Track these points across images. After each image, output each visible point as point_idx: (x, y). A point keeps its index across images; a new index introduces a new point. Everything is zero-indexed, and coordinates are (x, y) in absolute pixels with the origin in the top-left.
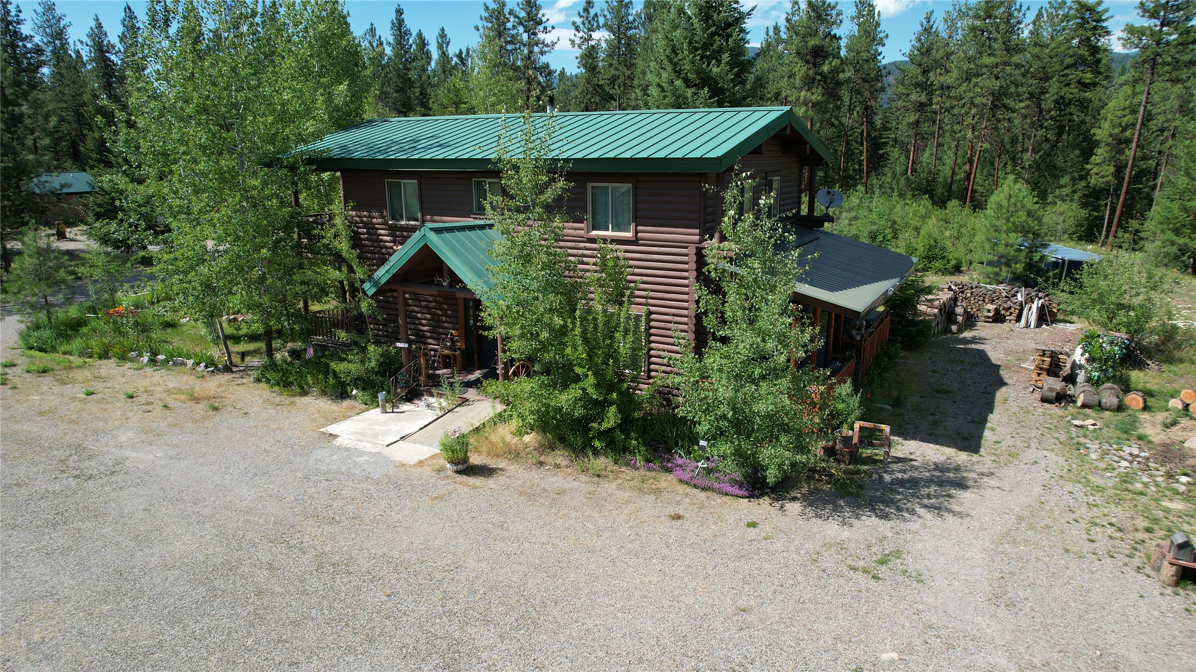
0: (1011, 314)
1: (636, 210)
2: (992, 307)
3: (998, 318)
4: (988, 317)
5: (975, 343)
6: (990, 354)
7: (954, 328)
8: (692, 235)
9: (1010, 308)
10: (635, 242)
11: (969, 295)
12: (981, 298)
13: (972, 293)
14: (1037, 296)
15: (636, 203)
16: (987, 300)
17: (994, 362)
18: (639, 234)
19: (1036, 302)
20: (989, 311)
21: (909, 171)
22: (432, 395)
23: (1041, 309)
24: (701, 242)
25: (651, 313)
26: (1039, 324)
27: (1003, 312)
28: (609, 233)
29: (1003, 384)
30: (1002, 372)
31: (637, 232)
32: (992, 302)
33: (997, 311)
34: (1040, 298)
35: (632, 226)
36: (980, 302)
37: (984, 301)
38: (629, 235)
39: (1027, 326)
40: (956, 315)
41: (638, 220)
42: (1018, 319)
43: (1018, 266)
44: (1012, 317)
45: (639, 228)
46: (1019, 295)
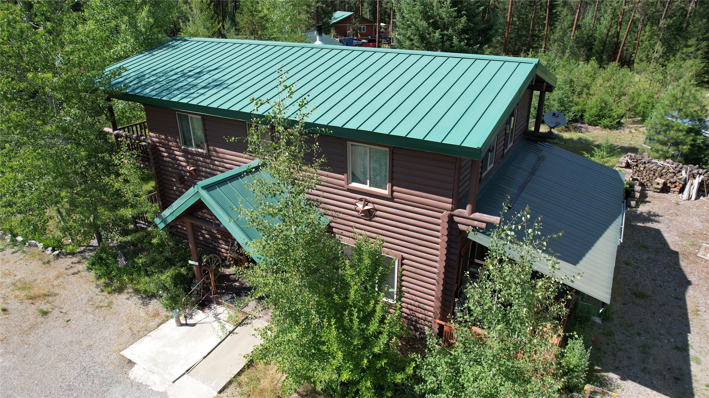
0: (676, 186)
1: (392, 172)
2: (661, 181)
3: (665, 189)
4: (657, 189)
5: (652, 221)
6: (666, 235)
7: (633, 203)
8: (446, 203)
9: (675, 182)
10: (392, 199)
11: (642, 169)
12: (652, 173)
13: (644, 168)
14: (698, 173)
15: (392, 166)
16: (656, 174)
17: (673, 247)
18: (395, 194)
19: (697, 178)
20: (658, 184)
21: (574, 27)
22: (219, 304)
23: (701, 184)
24: (452, 210)
25: (403, 258)
26: (697, 198)
27: (668, 185)
28: (366, 187)
29: (689, 283)
30: (683, 264)
31: (392, 191)
32: (661, 176)
33: (665, 184)
34: (700, 174)
35: (388, 186)
36: (651, 175)
37: (654, 175)
38: (386, 192)
39: (689, 198)
40: (634, 191)
41: (394, 180)
42: (682, 191)
43: (685, 147)
44: (676, 189)
45: (395, 188)
46: (683, 172)
